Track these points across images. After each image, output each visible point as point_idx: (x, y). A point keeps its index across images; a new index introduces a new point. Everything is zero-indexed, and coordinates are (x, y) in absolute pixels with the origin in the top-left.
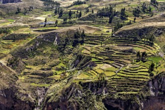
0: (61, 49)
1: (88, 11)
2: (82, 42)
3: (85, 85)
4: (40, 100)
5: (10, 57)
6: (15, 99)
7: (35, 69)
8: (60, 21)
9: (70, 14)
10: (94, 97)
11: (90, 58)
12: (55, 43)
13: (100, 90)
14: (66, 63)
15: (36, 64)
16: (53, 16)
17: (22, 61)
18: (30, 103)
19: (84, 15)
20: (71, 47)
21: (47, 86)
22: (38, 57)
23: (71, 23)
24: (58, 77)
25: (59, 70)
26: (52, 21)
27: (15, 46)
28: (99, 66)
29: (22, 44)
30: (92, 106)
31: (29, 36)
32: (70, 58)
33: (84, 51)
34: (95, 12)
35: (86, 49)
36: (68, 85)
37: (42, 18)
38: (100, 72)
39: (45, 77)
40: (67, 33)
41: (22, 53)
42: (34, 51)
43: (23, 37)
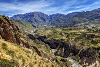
0: (88, 38)
1: (96, 29)
2: (94, 37)
3: (94, 48)
4: (81, 50)
5: (75, 39)
6: (75, 48)
7: (80, 42)
8: (88, 31)
9: (91, 30)
10: (96, 52)
11: (96, 41)
12: (86, 37)
13: (98, 50)
14: (89, 42)
15: (81, 41)
16: (86, 30)
17: (77, 40)
18: (78, 50)
19: (95, 30)
20: (90, 38)
21: (83, 47)
22: (82, 40)
23: (91, 32)
24: (86, 45)
25: (87, 43)
26: (86, 31)
27: (76, 36)
28: (98, 44)
29: (78, 36)
30: (95, 54)
31: (80, 34)
32: (90, 41)
33: (94, 39)
34: (98, 30)
35: (95, 39)
36: (89, 47)
37: (83, 31)
38: (99, 45)
39: (83, 45)
40: (90, 34)
41: (78, 38)
42: (81, 38)
43: (78, 34)
